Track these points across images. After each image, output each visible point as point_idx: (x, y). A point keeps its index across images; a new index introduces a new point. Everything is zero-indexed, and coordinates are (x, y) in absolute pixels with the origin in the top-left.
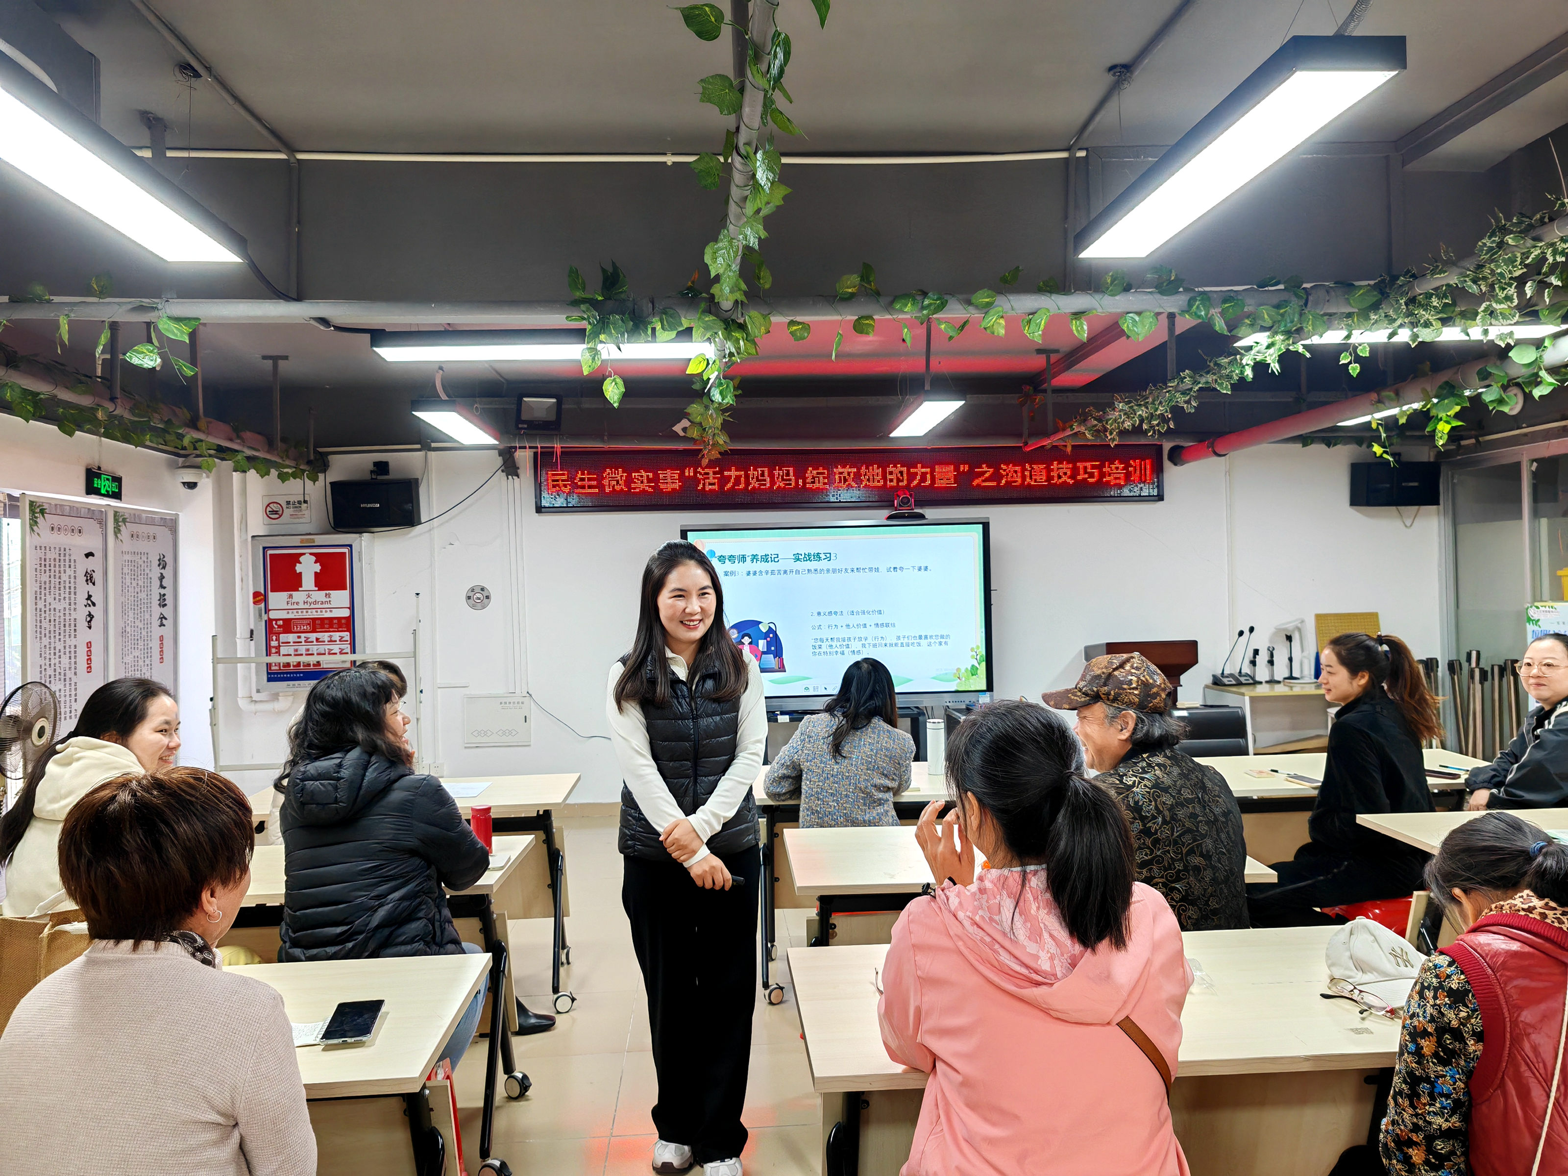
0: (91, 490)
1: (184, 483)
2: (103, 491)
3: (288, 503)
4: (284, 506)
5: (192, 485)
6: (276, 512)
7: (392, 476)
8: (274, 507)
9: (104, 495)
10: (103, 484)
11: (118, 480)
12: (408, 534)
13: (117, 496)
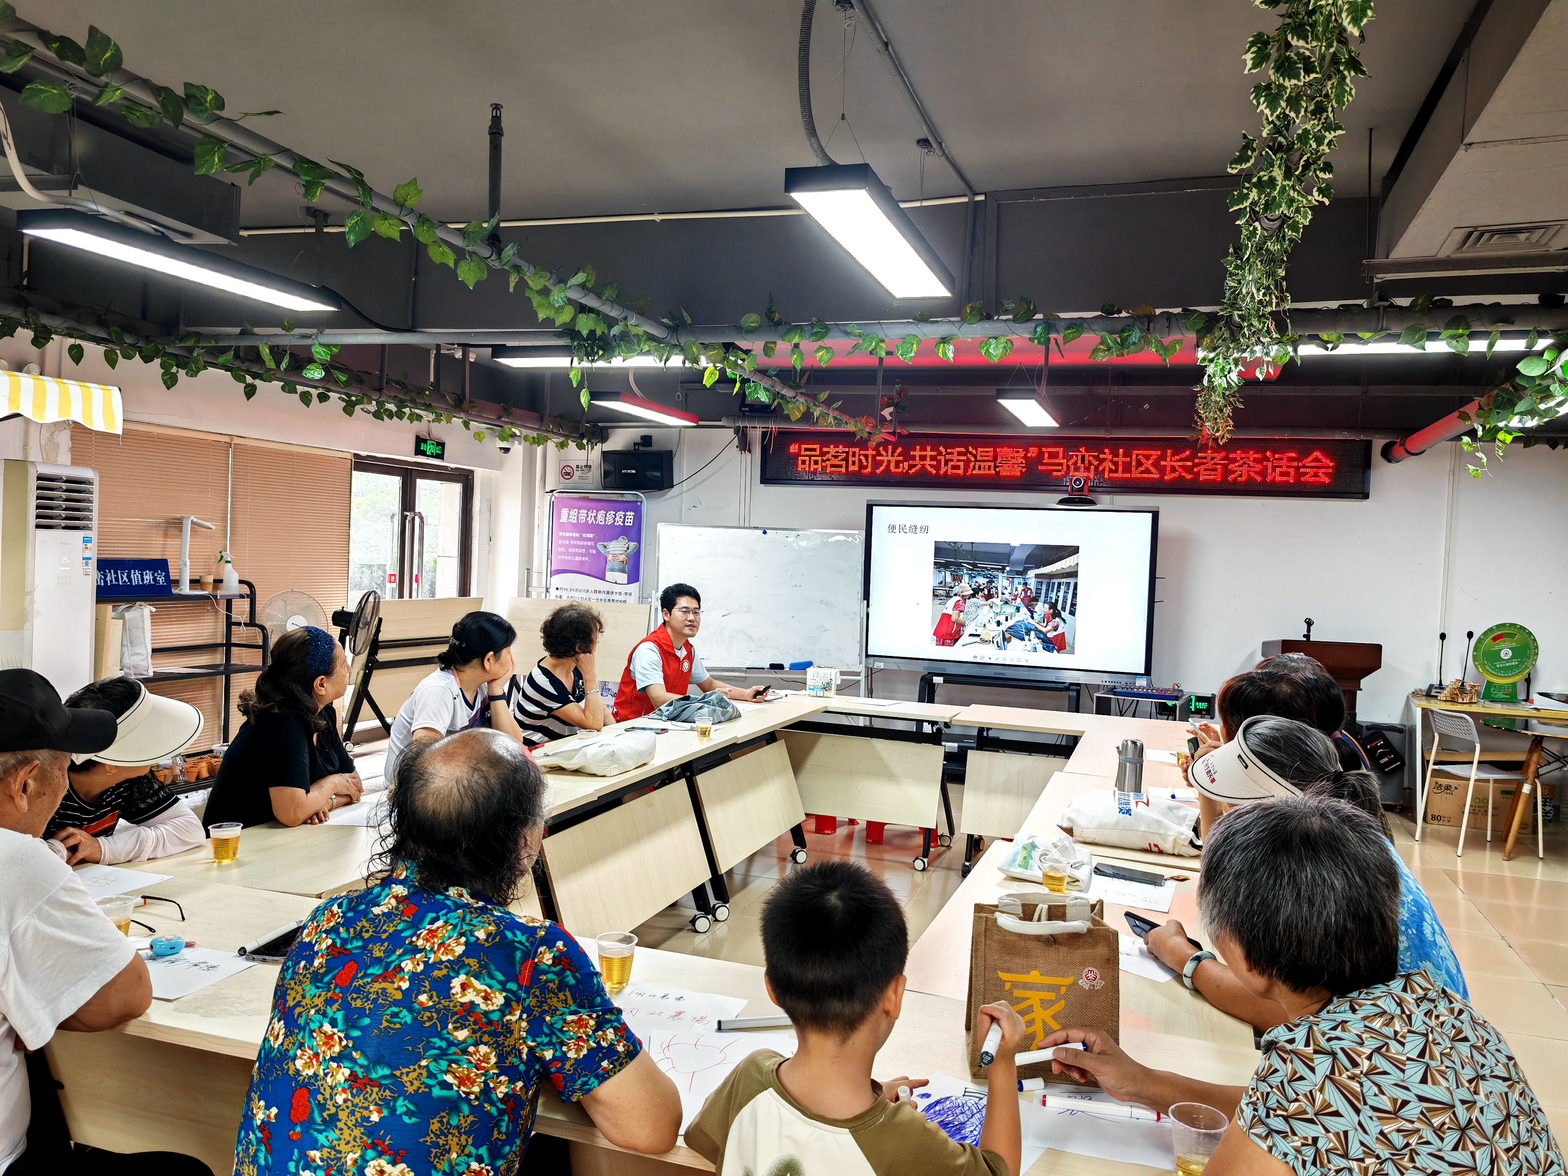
0: (419, 452)
1: (500, 448)
2: (428, 453)
3: (578, 466)
4: (575, 469)
5: (507, 450)
6: (568, 474)
7: (654, 448)
8: (568, 470)
9: (429, 456)
10: (429, 448)
11: (442, 445)
12: (664, 495)
13: (440, 456)
